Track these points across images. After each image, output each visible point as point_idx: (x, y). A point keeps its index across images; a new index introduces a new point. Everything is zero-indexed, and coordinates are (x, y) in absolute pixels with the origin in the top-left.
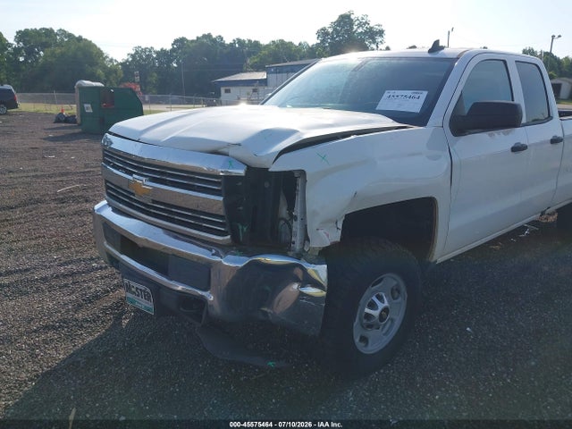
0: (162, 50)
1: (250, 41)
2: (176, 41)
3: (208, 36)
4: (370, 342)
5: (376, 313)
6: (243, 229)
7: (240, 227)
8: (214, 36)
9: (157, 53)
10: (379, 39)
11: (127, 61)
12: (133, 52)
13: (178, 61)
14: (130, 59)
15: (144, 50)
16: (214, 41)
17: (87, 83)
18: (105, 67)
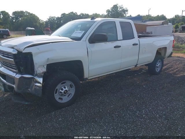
0: (58, 17)
1: (85, 14)
2: (62, 14)
3: (72, 13)
4: (63, 99)
5: (63, 91)
6: (22, 68)
7: (21, 68)
8: (74, 13)
9: (56, 18)
10: (126, 13)
11: (47, 21)
12: (49, 18)
13: (63, 21)
14: (48, 20)
15: (52, 17)
16: (74, 14)
17: (30, 28)
18: (39, 23)
